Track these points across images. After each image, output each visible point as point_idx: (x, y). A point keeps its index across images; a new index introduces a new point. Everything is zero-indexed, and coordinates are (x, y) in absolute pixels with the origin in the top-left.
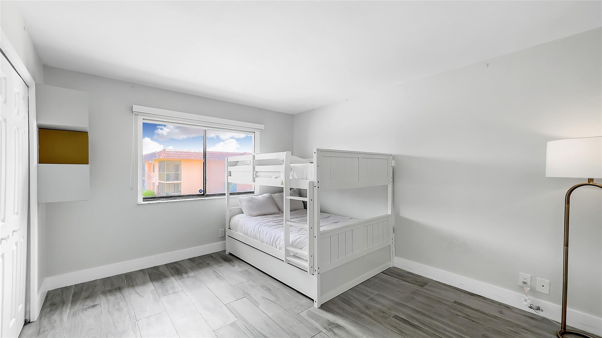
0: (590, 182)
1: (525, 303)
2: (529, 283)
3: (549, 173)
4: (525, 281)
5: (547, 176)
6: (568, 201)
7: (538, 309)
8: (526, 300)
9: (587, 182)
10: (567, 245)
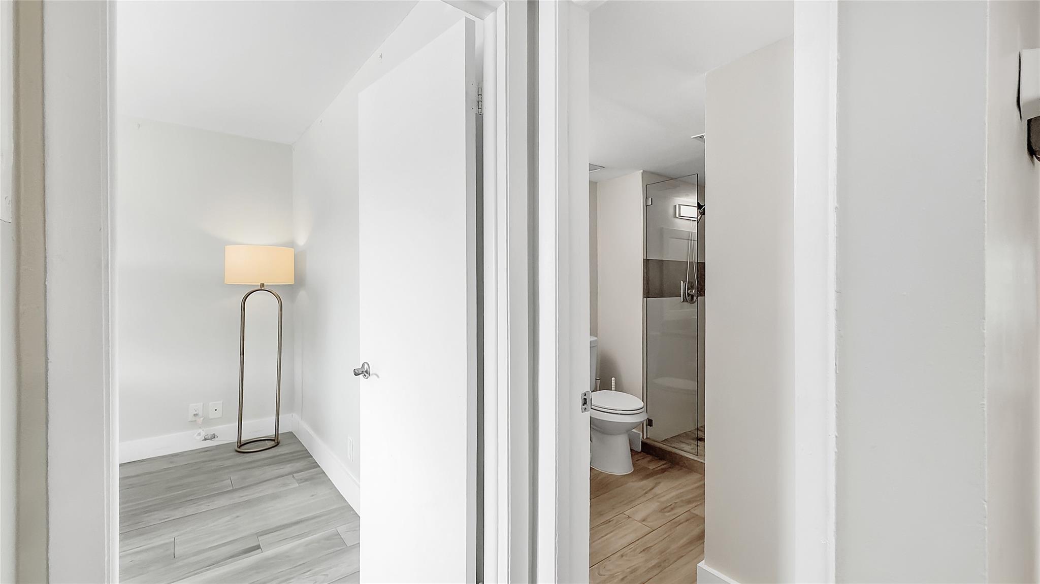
0: (262, 288)
1: (199, 438)
2: (200, 414)
3: (228, 281)
4: (195, 413)
5: (226, 282)
6: (243, 309)
7: (214, 437)
8: (199, 434)
9: (259, 288)
10: (242, 353)
